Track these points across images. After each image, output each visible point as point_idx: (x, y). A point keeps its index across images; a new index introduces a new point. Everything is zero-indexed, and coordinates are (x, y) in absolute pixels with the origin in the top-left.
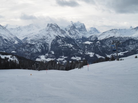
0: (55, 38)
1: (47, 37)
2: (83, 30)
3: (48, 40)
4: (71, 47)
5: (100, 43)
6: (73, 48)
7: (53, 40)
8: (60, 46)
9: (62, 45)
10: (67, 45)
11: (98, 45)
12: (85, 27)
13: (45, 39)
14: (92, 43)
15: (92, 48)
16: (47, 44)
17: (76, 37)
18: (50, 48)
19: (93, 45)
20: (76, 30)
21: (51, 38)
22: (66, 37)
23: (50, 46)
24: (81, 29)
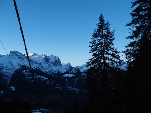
0: (19, 68)
1: (7, 66)
2: (57, 64)
3: (8, 71)
4: (44, 80)
5: (85, 75)
6: (48, 82)
7: (16, 71)
8: (27, 78)
9: (30, 77)
10: (37, 77)
11: (83, 78)
12: (60, 61)
13: (3, 68)
14: (74, 75)
15: (76, 82)
16: (4, 75)
17: (50, 72)
18: (9, 81)
19: (76, 78)
20: (50, 64)
21: (12, 67)
22: (36, 68)
23: (9, 80)
24: (56, 63)
